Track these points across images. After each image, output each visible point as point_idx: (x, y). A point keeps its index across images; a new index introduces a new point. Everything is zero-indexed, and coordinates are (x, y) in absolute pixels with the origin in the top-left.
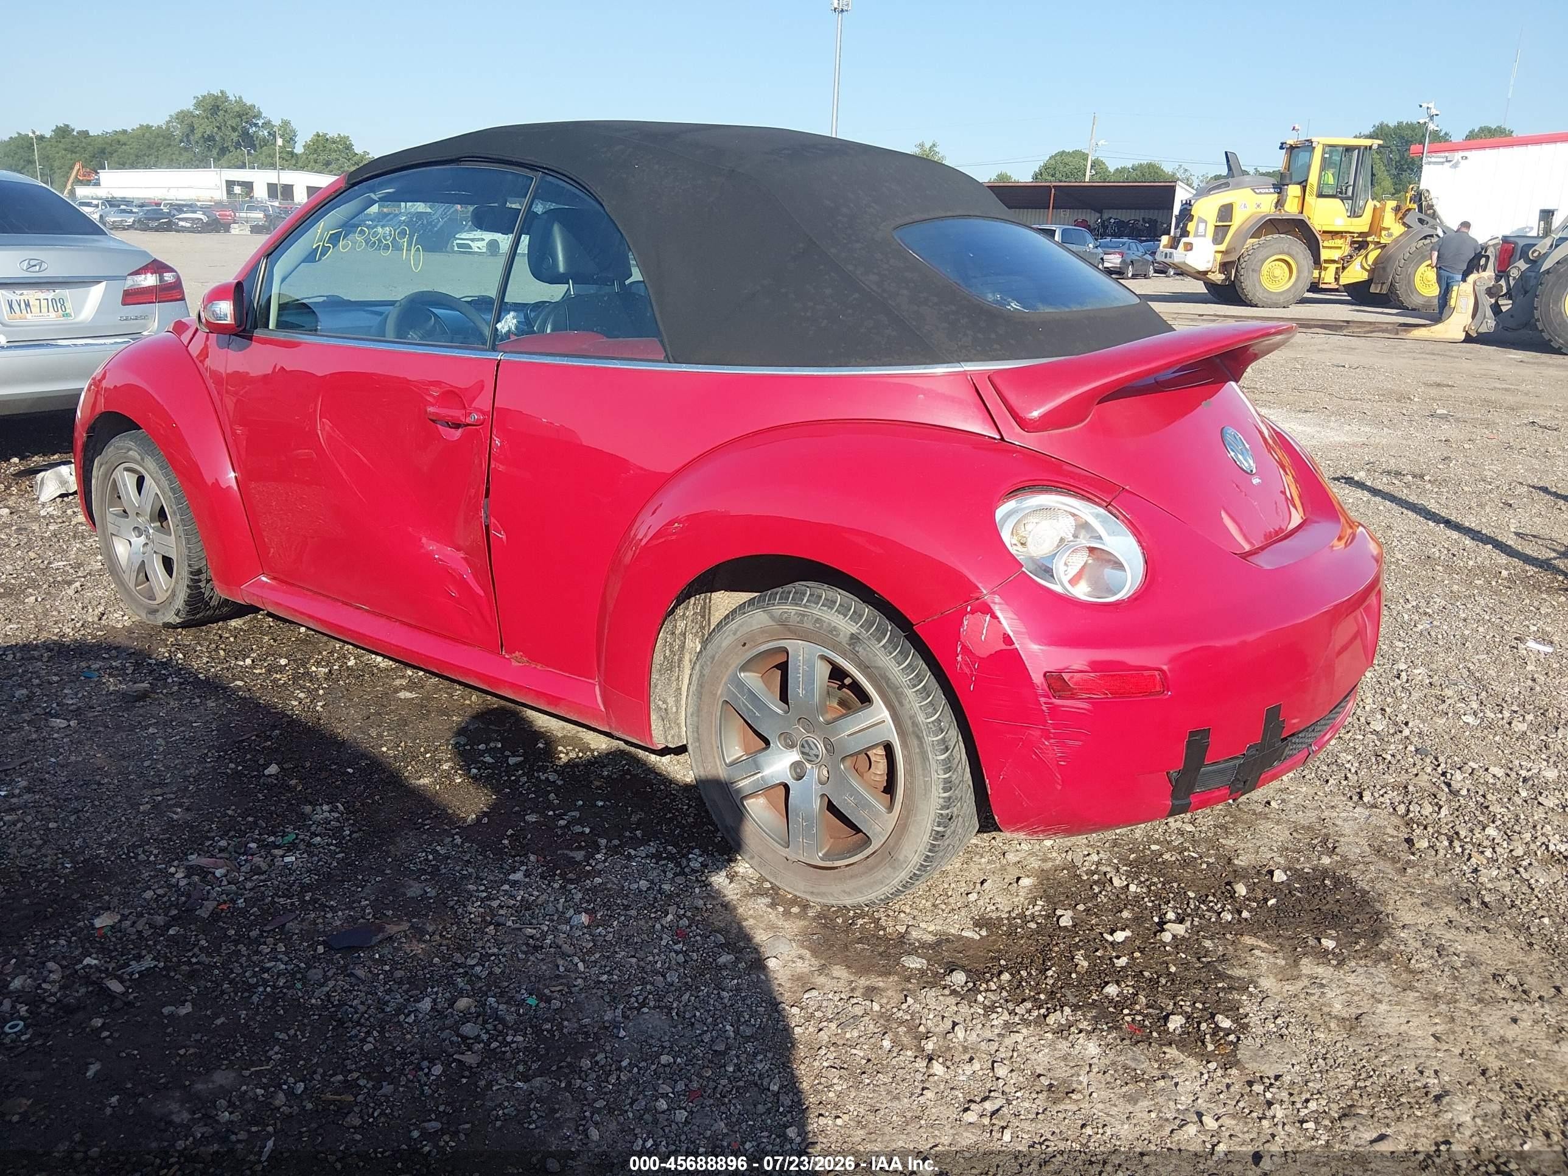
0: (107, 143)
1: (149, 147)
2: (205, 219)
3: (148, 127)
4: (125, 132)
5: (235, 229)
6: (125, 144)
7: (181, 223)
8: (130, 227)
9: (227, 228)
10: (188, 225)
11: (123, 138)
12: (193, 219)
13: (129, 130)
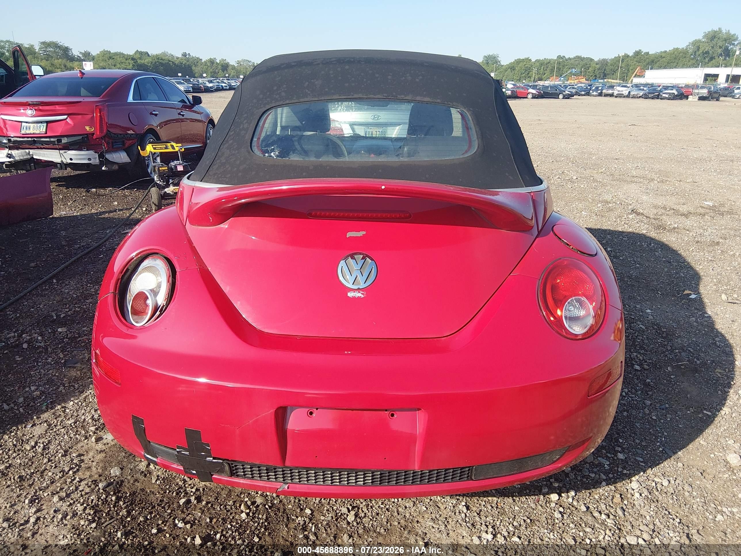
0: (655, 57)
1: (675, 58)
2: (676, 93)
3: (677, 49)
4: (665, 52)
5: (691, 98)
6: (664, 58)
7: (664, 95)
8: (640, 97)
9: (687, 97)
10: (667, 96)
11: (663, 55)
12: (670, 94)
13: (668, 51)
